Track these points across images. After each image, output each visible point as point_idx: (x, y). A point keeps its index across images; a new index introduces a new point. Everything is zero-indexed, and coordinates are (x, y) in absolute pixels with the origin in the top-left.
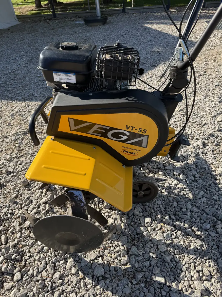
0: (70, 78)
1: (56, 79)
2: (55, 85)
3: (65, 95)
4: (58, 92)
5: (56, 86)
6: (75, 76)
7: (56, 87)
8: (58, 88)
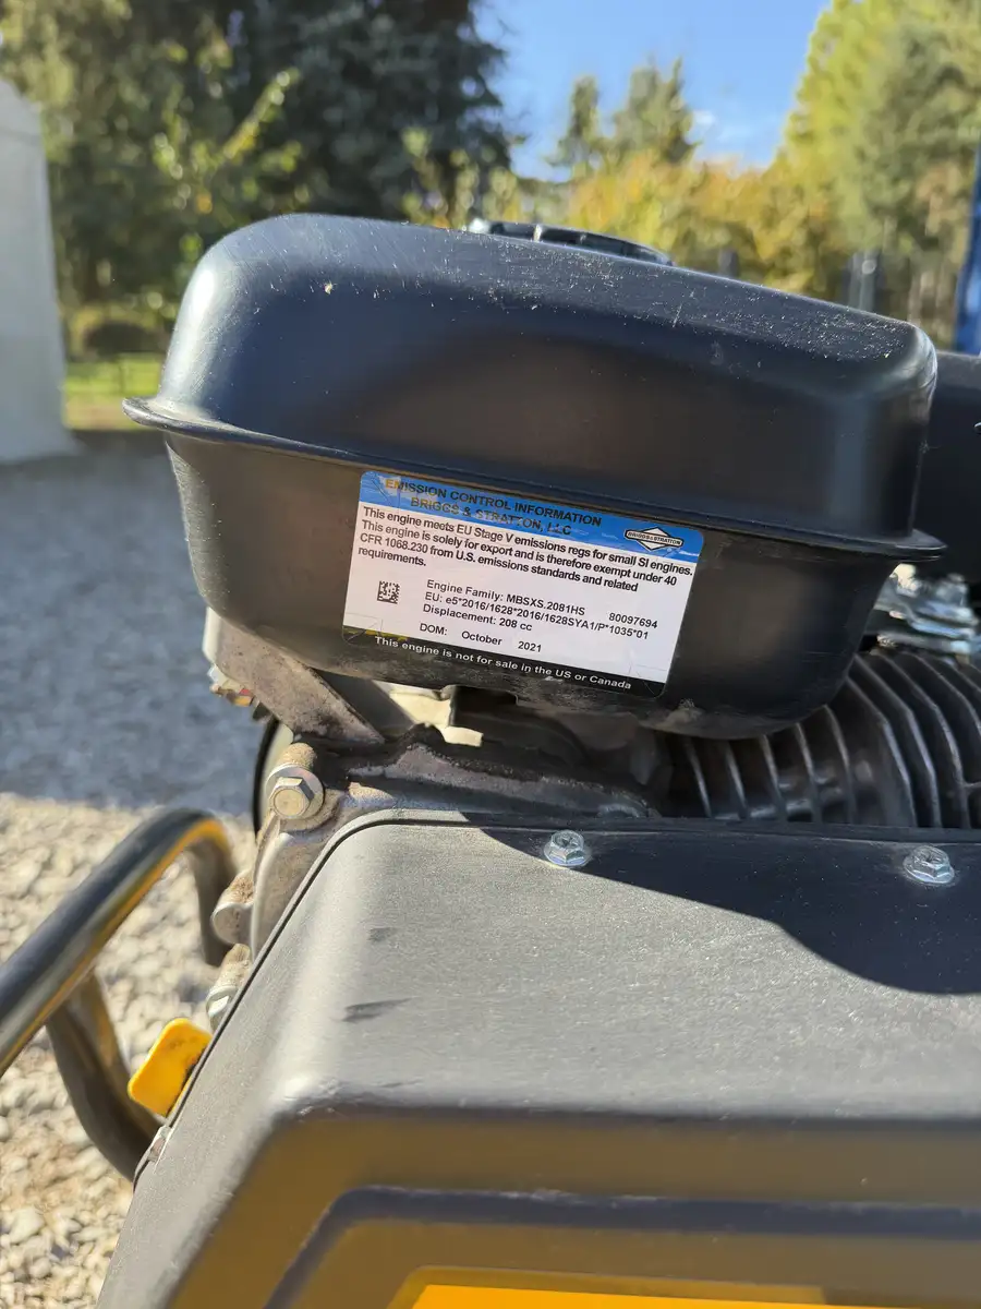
0: (599, 601)
1: (388, 594)
2: (324, 692)
3: (478, 837)
4: (358, 792)
5: (338, 706)
6: (685, 583)
7: (330, 721)
8: (356, 728)
